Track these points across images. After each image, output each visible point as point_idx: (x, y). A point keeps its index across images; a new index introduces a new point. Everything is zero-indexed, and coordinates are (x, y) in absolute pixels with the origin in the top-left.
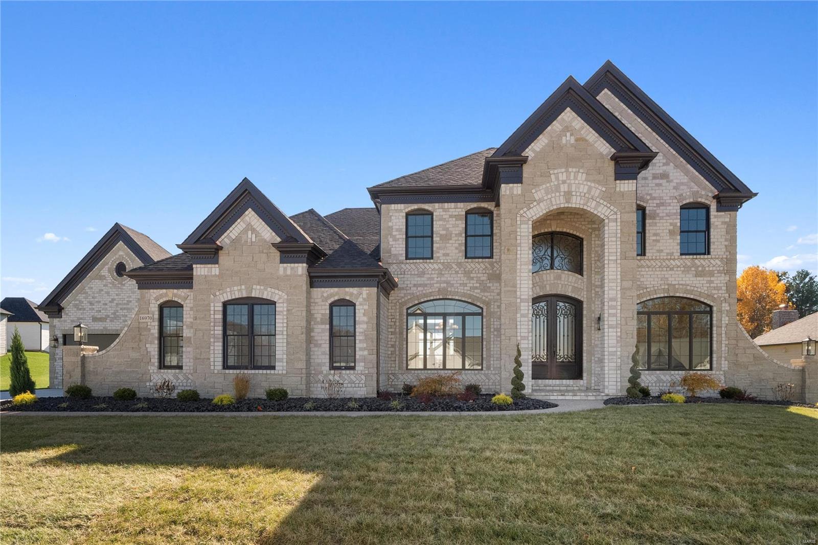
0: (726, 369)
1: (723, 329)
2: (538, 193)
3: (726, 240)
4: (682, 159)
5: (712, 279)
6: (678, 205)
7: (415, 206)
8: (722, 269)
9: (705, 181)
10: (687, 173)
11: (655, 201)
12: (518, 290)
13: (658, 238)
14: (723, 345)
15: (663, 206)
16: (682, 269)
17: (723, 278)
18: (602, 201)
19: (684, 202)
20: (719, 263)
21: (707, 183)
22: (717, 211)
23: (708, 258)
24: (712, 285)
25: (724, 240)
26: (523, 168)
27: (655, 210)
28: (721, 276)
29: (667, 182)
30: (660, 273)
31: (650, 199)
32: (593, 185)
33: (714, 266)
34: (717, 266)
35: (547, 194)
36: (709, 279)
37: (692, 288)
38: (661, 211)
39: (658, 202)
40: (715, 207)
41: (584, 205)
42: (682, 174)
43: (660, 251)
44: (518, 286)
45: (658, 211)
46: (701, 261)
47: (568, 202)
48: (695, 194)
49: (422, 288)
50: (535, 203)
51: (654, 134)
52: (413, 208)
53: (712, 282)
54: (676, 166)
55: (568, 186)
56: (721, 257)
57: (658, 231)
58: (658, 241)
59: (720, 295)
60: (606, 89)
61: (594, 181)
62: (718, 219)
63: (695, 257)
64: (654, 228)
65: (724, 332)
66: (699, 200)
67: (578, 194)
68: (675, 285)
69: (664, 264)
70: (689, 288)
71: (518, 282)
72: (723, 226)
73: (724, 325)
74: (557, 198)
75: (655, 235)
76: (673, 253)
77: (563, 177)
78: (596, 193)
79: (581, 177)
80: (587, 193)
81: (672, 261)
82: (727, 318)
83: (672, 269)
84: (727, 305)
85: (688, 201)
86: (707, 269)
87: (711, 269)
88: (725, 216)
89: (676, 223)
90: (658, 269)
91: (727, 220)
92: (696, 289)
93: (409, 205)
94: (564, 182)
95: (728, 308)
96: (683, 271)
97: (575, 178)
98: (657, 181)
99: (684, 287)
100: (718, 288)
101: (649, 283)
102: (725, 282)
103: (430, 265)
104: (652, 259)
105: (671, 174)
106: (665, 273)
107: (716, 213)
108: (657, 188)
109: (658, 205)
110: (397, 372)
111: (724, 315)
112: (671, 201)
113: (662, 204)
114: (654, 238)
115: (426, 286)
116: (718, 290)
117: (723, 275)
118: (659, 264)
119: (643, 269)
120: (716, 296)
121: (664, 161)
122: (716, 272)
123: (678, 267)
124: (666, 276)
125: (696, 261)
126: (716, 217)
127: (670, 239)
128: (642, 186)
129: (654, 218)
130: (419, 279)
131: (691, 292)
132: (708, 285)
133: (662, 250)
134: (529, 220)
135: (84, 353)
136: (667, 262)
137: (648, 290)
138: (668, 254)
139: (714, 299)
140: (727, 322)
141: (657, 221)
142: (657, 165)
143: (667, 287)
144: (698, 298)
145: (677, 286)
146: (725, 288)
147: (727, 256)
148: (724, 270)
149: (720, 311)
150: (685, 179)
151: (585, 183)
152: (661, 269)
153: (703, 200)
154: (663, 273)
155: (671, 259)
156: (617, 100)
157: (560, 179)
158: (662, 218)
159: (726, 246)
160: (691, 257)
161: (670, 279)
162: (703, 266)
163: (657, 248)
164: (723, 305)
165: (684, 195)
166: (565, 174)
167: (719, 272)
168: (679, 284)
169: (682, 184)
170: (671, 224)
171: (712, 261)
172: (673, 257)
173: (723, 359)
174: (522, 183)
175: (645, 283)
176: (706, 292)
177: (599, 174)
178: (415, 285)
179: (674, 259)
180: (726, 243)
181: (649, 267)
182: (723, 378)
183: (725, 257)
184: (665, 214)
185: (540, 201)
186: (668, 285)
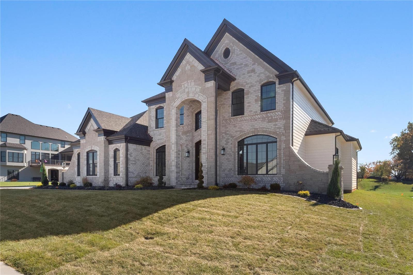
0: (284, 173)
1: (282, 151)
2: (178, 94)
3: (284, 100)
4: (261, 60)
5: (277, 123)
6: (259, 85)
7: (158, 106)
8: (281, 117)
9: (273, 69)
10: (263, 67)
11: (248, 85)
12: (171, 139)
13: (250, 104)
14: (282, 160)
15: (252, 87)
16: (261, 119)
17: (282, 122)
18: (200, 94)
19: (262, 83)
20: (280, 114)
21: (274, 70)
22: (279, 85)
23: (274, 112)
24: (276, 127)
25: (282, 100)
26: (173, 84)
27: (249, 90)
28: (281, 121)
29: (254, 73)
30: (250, 123)
31: (246, 85)
32: (197, 87)
33: (277, 116)
34: (279, 115)
35: (181, 94)
36: (275, 123)
37: (266, 129)
38: (251, 90)
39: (250, 85)
40: (278, 82)
41: (194, 97)
42: (261, 68)
43: (251, 111)
44: (171, 137)
45: (250, 90)
46: (271, 114)
47: (188, 97)
48: (268, 77)
49: (160, 141)
50: (177, 99)
51: (248, 49)
52: (157, 106)
53: (276, 125)
54: (259, 64)
55: (188, 89)
56: (281, 110)
57: (250, 101)
58: (249, 106)
59: (281, 132)
60: (227, 33)
61: (197, 85)
62: (280, 89)
63: (267, 112)
64: (248, 99)
65: (282, 153)
66: (270, 80)
67: (191, 92)
68: (258, 128)
69: (253, 118)
70: (264, 129)
71: (171, 136)
72: (282, 92)
73: (282, 149)
74: (184, 95)
75: (249, 103)
76: (257, 111)
77: (186, 85)
78: (198, 90)
79: (193, 84)
80: (195, 91)
81: (256, 116)
82: (284, 145)
83: (256, 120)
84: (284, 137)
85: (264, 82)
86: (274, 118)
87: (276, 117)
88: (284, 87)
89: (259, 95)
90: (249, 121)
91: (285, 88)
92: (268, 130)
93: (156, 105)
94: (187, 88)
95: (285, 139)
96: (262, 120)
97: (191, 85)
98: (250, 74)
99: (262, 129)
100: (279, 128)
101: (245, 129)
102: (283, 124)
103: (163, 130)
104: (247, 116)
105: (256, 69)
106: (253, 122)
107: (279, 86)
108: (249, 78)
109: (250, 87)
110: (152, 177)
111: (282, 143)
112: (256, 84)
113: (252, 86)
114: (248, 105)
115: (162, 140)
116: (279, 129)
117: (282, 120)
118: (250, 118)
119: (243, 122)
120: (278, 133)
121: (253, 63)
122: (278, 119)
123: (260, 118)
124: (254, 124)
125: (268, 114)
126: (278, 88)
127: (256, 104)
128: (243, 79)
129: (248, 94)
130: (159, 137)
131: (266, 131)
132: (274, 127)
133: (252, 111)
134: (175, 107)
135: (63, 171)
136: (254, 116)
137: (245, 132)
138: (254, 112)
139: (277, 134)
140: (284, 147)
141: (249, 95)
142: (250, 66)
143: (253, 130)
144: (269, 135)
145: (258, 129)
146: (283, 127)
147: (284, 109)
148: (282, 117)
149: (280, 141)
150: (263, 70)
151: (194, 86)
152: (251, 121)
153: (272, 80)
154: (252, 123)
155: (256, 115)
156: (231, 37)
157: (185, 86)
158: (252, 94)
159: (284, 103)
160: (265, 112)
161: (255, 126)
162: (272, 117)
163: (250, 110)
164: (282, 137)
165: (262, 79)
166: (187, 84)
167: (280, 119)
168: (260, 128)
169: (261, 73)
170: (256, 96)
171: (276, 113)
172: (256, 114)
173: (282, 168)
174: (172, 91)
175: (244, 129)
176: (273, 131)
177: (199, 81)
178: (158, 140)
179: (257, 115)
180: (284, 102)
181: (245, 120)
182: (282, 178)
183: (283, 110)
184: (253, 91)
185: (179, 98)
186: (254, 129)
